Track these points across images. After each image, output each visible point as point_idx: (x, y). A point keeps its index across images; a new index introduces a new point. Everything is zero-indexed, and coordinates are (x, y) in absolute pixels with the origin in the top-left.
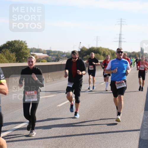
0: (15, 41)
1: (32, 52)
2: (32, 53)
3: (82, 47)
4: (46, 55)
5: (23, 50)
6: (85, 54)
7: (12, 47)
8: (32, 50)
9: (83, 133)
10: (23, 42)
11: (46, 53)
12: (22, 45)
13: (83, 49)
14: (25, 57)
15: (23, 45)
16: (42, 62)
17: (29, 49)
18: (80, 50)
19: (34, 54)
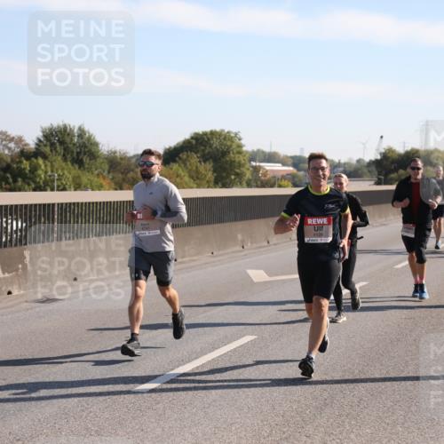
0: (212, 133)
1: (254, 161)
2: (254, 164)
3: (386, 148)
4: (291, 168)
5: (232, 155)
6: (393, 167)
7: (205, 146)
8: (254, 156)
9: (388, 376)
10: (232, 135)
11: (290, 163)
12: (229, 143)
13: (389, 155)
14: (237, 175)
15: (233, 142)
16: (280, 186)
17: (247, 152)
18: (379, 157)
19: (259, 166)
